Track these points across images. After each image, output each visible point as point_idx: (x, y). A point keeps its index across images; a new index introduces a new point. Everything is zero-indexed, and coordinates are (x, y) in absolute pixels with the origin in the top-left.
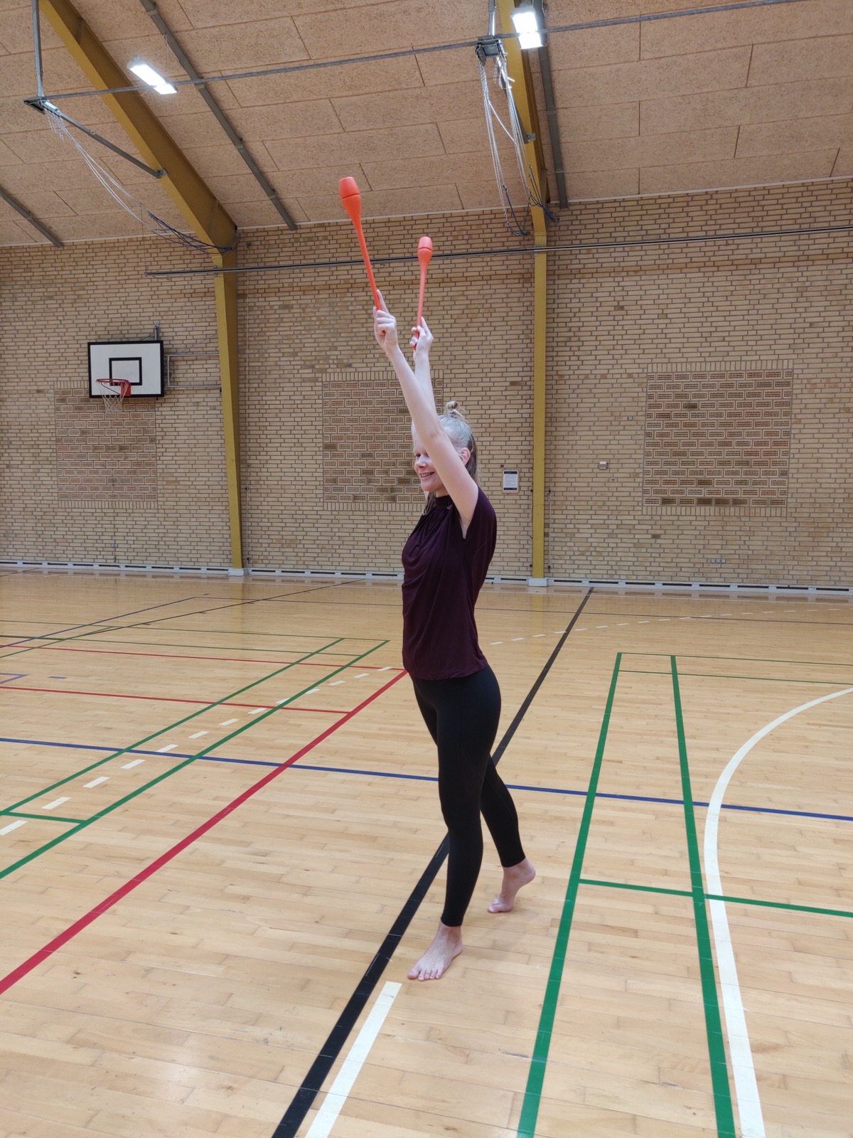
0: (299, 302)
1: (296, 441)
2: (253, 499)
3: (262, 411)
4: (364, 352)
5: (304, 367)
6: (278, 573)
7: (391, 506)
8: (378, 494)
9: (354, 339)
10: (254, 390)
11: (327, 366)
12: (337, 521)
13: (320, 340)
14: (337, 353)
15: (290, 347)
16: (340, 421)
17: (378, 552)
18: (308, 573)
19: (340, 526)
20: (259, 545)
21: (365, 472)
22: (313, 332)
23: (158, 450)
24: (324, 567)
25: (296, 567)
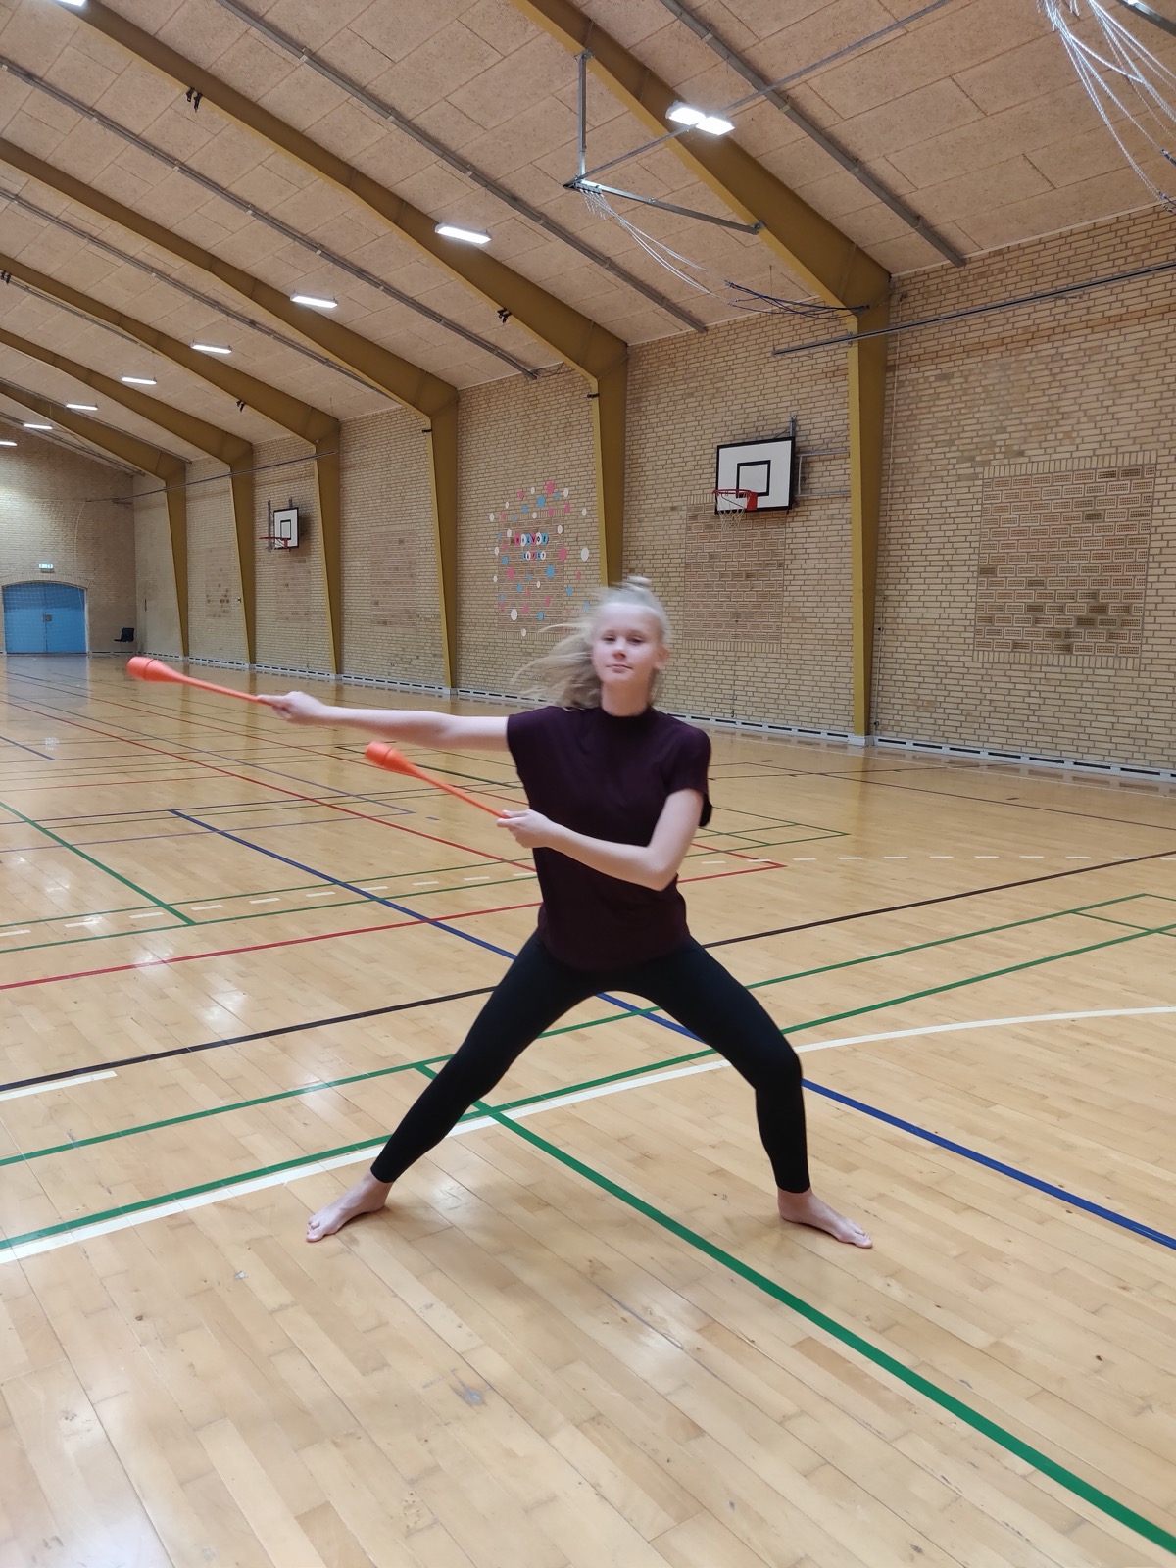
0: (962, 368)
1: (944, 563)
2: (888, 643)
3: (906, 524)
4: (1043, 432)
5: (961, 460)
6: (910, 745)
7: (1065, 659)
8: (1048, 641)
9: (1030, 414)
10: (897, 495)
11: (991, 457)
12: (988, 678)
13: (983, 420)
14: (1006, 436)
15: (945, 434)
16: (1004, 534)
17: (1040, 726)
18: (945, 750)
19: (992, 685)
20: (890, 706)
21: (1031, 608)
22: (976, 409)
23: (786, 578)
24: (967, 743)
25: (933, 739)
